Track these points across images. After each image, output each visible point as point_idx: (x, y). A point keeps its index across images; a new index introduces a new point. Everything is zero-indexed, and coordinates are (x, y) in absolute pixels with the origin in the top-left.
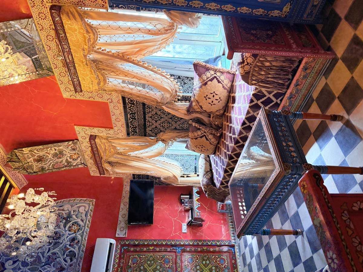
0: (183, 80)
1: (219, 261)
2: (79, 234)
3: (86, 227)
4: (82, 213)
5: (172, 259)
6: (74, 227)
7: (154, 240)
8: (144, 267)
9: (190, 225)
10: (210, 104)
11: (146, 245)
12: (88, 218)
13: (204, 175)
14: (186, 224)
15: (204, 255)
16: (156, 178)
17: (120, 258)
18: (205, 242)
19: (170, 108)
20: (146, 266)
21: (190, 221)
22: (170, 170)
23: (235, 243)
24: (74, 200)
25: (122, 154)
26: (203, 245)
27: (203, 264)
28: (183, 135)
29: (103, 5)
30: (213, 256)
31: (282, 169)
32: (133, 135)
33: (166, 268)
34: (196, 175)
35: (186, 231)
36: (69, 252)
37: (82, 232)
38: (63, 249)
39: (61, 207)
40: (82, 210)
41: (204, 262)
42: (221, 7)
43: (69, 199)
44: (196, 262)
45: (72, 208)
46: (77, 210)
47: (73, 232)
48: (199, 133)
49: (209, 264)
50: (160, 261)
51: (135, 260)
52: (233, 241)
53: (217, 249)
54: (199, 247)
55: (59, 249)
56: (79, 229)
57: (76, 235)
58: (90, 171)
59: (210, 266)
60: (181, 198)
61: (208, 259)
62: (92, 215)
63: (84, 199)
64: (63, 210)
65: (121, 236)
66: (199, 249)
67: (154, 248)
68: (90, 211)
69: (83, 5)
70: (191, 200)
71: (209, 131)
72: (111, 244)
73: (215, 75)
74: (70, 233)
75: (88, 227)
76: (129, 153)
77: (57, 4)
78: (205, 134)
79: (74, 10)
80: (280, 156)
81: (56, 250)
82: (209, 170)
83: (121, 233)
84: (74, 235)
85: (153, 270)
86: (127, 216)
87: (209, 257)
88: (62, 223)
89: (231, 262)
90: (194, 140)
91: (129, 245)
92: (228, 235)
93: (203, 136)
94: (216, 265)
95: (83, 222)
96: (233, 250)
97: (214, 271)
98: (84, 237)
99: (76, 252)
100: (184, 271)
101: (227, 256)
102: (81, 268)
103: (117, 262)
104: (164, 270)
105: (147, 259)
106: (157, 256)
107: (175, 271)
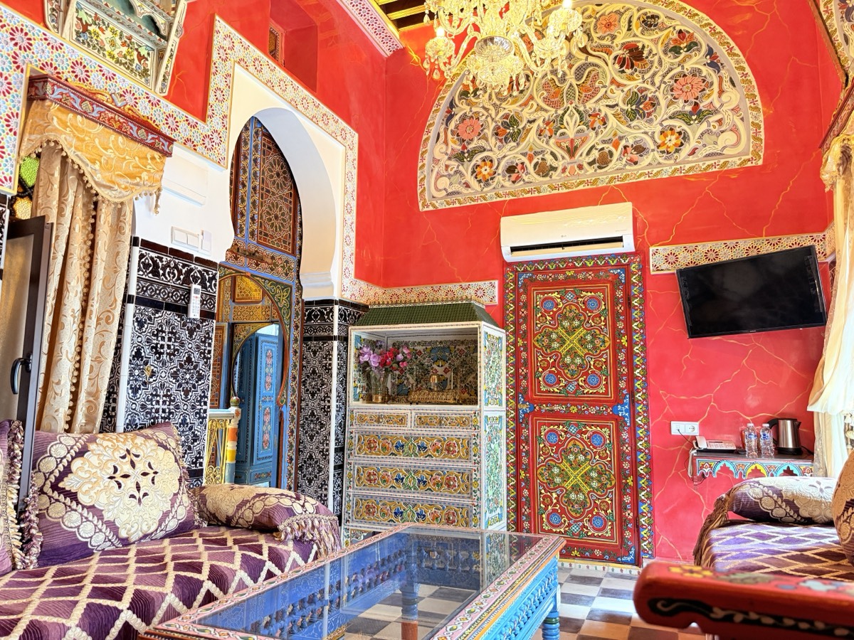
1: (598, 514)
2: (654, 159)
3: (674, 167)
4: (716, 143)
5: (598, 393)
6: (673, 137)
7: (643, 347)
8: (578, 327)
9: (690, 441)
11: (631, 327)
12: (701, 164)
14: (696, 432)
15: (613, 477)
17: (595, 269)
18: (646, 483)
20: (581, 332)
21: (697, 445)
24: (756, 109)
26: (637, 476)
27: (591, 470)
30: (612, 500)
33: (578, 380)
35: (674, 432)
36: (610, 151)
37: (659, 163)
38: (615, 135)
39: (729, 83)
40: (729, 138)
41: (594, 474)
43: (756, 93)
44: (595, 453)
45: (730, 113)
46: (723, 129)
47: (659, 141)
49: (591, 487)
50: (592, 363)
51: (592, 304)
54: (631, 465)
55: (615, 126)
56: (668, 153)
57: (653, 150)
59: (586, 489)
61: (603, 486)
62: (710, 170)
63: (762, 133)
64: (721, 92)
65: (651, 261)
66: (626, 465)
67: (623, 346)
68: (722, 161)
70: (769, 452)
72: (619, 239)
74: (657, 136)
75: (675, 170)
81: (612, 121)
83: (660, 257)
84: (652, 146)
85: (571, 348)
87: (607, 489)
88: (681, 105)
89: (599, 546)
91: (628, 285)
94: (588, 505)
95: (689, 155)
96: (629, 559)
97: (573, 496)
98: (646, 171)
99: (611, 165)
100: (574, 421)
101: (611, 538)
102: (575, 189)
103: (588, 263)
104: (572, 375)
105: (598, 332)
106: (605, 356)
107: (571, 400)
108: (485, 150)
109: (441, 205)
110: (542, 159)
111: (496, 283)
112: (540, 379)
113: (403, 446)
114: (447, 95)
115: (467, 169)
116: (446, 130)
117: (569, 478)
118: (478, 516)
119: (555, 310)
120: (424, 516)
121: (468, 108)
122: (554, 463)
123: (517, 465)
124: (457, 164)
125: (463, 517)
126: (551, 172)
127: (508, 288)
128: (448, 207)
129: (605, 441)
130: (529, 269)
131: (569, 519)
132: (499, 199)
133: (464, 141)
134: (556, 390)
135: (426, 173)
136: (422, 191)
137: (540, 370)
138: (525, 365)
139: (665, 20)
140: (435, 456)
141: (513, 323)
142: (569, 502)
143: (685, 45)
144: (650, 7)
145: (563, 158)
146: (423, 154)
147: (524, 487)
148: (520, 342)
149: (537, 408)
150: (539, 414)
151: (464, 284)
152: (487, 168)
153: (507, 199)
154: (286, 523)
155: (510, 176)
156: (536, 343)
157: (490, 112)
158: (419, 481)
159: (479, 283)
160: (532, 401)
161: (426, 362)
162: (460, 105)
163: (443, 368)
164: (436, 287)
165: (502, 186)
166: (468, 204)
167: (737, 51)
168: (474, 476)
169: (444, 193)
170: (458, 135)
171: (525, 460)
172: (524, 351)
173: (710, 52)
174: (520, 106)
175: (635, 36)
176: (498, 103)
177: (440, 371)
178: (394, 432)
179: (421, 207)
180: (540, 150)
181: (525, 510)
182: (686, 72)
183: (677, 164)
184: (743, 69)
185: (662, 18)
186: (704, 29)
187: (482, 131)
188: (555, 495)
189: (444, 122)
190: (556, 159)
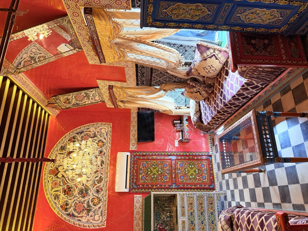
0: (184, 48)
1: (200, 166)
2: (104, 148)
3: (108, 143)
4: (104, 133)
5: (169, 164)
6: (99, 143)
7: (156, 152)
8: (150, 169)
9: (180, 142)
10: (207, 72)
11: (151, 155)
12: (109, 137)
13: (195, 114)
14: (177, 141)
15: (190, 162)
16: (155, 111)
17: (134, 164)
18: (191, 153)
19: (173, 72)
20: (152, 168)
21: (181, 140)
22: (167, 107)
23: (212, 153)
24: (97, 124)
25: (132, 96)
26: (189, 155)
27: (190, 167)
28: (181, 87)
29: (127, 7)
30: (196, 162)
31: (262, 163)
32: (141, 85)
34: (186, 107)
35: (178, 146)
37: (106, 147)
39: (88, 130)
40: (103, 131)
41: (190, 166)
42: (230, 28)
43: (93, 123)
44: (185, 166)
45: (96, 130)
46: (100, 131)
47: (100, 147)
48: (195, 89)
49: (194, 167)
51: (144, 165)
52: (211, 152)
53: (199, 158)
54: (187, 157)
56: (104, 145)
57: (102, 148)
58: (107, 105)
59: (194, 169)
60: (174, 123)
61: (193, 164)
62: (111, 135)
63: (104, 123)
64: (90, 131)
65: (133, 149)
66: (187, 158)
68: (109, 132)
69: (110, 7)
70: (181, 125)
71: (203, 88)
72: (127, 156)
73: (214, 53)
75: (109, 143)
76: (137, 96)
77: (89, 6)
78: (199, 90)
79: (103, 12)
80: (262, 153)
82: (198, 110)
83: (133, 147)
84: (101, 149)
85: (156, 171)
86: (136, 136)
87: (194, 163)
89: (209, 166)
90: (190, 93)
91: (139, 155)
92: (207, 148)
93: (198, 92)
94: (199, 168)
95: (105, 140)
96: (210, 158)
97: (197, 172)
98: (108, 150)
99: (104, 160)
100: (177, 172)
101: (206, 162)
102: (109, 170)
103: (132, 166)
104: (164, 171)
105: (152, 164)
106: (159, 162)
107: (171, 172)
108: (89, 201)
109: (105, 218)
110: (97, 181)
111: (135, 195)
112: (165, 181)
113: (192, 221)
114: (64, 216)
115: (94, 208)
116: (77, 217)
117: (192, 173)
118: (209, 194)
119: (145, 176)
120: (212, 212)
121: (72, 208)
122: (189, 178)
123: (191, 189)
124: (91, 212)
125: (210, 199)
126: (102, 178)
127: (137, 192)
128: (106, 215)
129: (181, 163)
130: (132, 184)
131: (203, 174)
132: (107, 195)
133: (83, 209)
134: (168, 176)
135: (92, 225)
136: (98, 226)
137: (163, 181)
138: (161, 185)
139: (64, 144)
140: (194, 209)
141: (148, 190)
142: (199, 173)
143: (73, 139)
144: (58, 148)
145: (98, 174)
146: (84, 226)
147: (197, 186)
148: (154, 187)
149: (174, 182)
150: (175, 181)
151: (135, 208)
152: (95, 200)
153: (107, 192)
154: (229, 215)
155: (100, 192)
156: (155, 182)
157: (75, 199)
158: (202, 215)
159: (135, 202)
160: (172, 183)
161: (161, 222)
162: (70, 211)
163: (163, 215)
164: (134, 219)
165: (103, 194)
166: (107, 207)
167: (80, 127)
168: (198, 195)
169: (101, 217)
170: (81, 212)
171: (189, 186)
172: (157, 186)
173: (77, 133)
174: (77, 188)
175: (65, 152)
176: (73, 196)
177: (164, 216)
178: (187, 225)
179: (104, 227)
180: (94, 182)
181: (203, 186)
182: (81, 139)
183: (107, 143)
184: (85, 126)
185: (63, 145)
186: (71, 134)
187: (81, 202)
188: (198, 177)
189: (74, 218)
190: (98, 176)
